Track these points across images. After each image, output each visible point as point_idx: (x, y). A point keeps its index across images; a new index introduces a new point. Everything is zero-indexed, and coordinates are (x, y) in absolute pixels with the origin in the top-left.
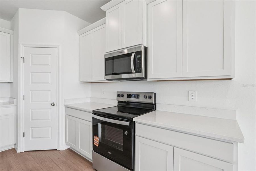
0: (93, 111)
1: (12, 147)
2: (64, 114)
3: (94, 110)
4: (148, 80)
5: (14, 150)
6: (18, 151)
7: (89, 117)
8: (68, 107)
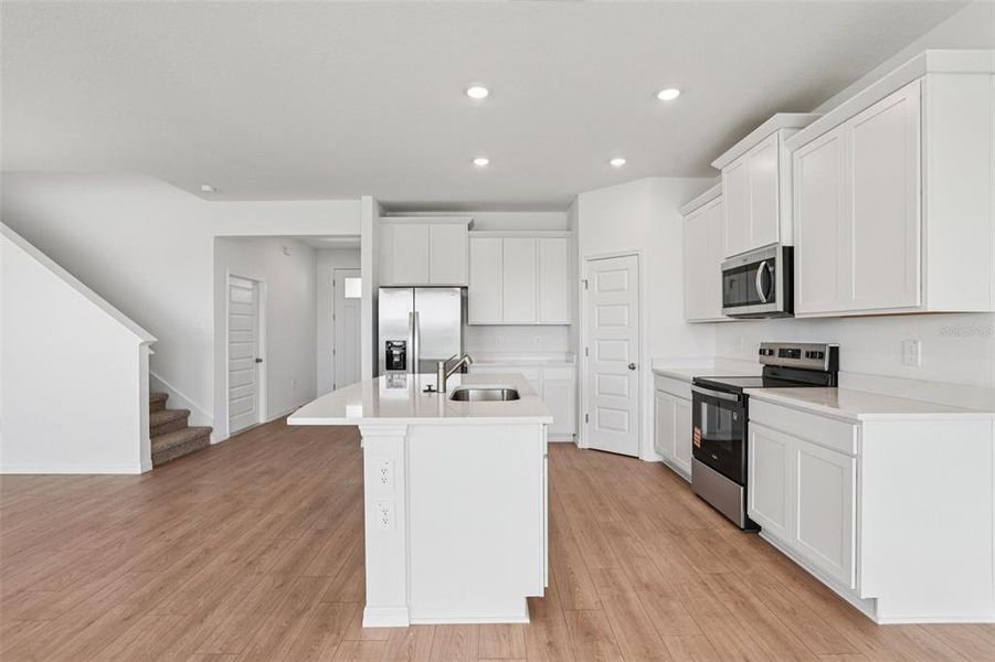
0: (694, 379)
1: (571, 439)
2: (652, 387)
3: (696, 376)
4: (796, 316)
5: (574, 444)
6: (579, 446)
7: (687, 391)
8: (659, 374)
